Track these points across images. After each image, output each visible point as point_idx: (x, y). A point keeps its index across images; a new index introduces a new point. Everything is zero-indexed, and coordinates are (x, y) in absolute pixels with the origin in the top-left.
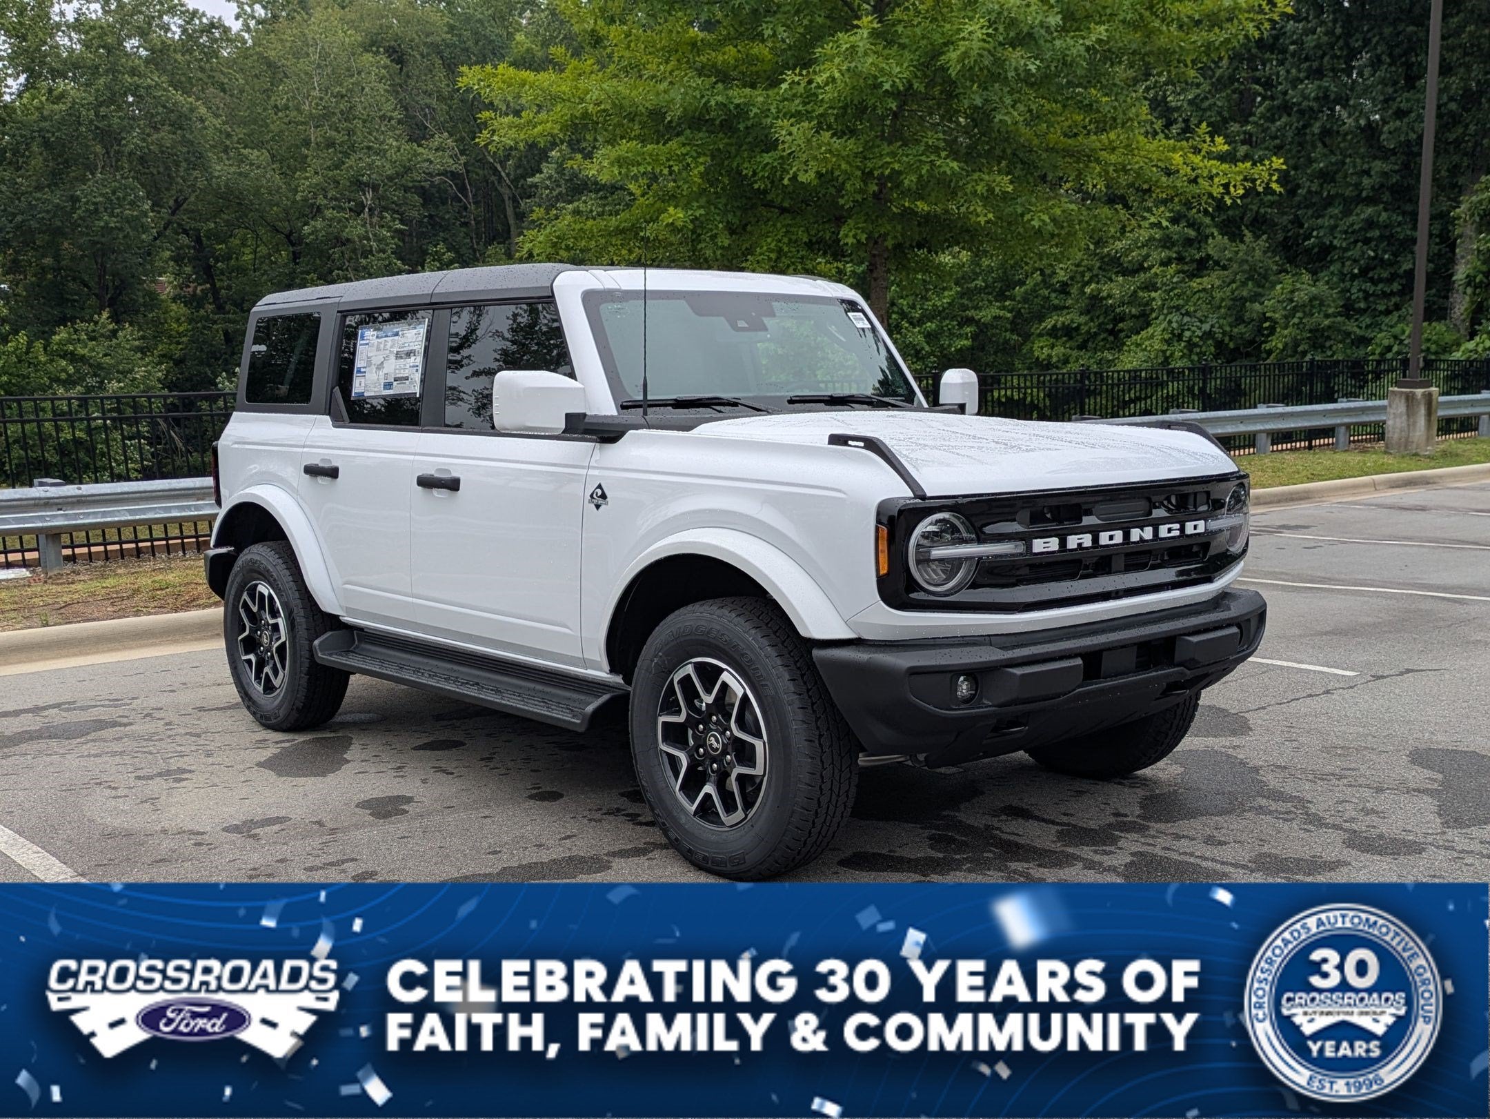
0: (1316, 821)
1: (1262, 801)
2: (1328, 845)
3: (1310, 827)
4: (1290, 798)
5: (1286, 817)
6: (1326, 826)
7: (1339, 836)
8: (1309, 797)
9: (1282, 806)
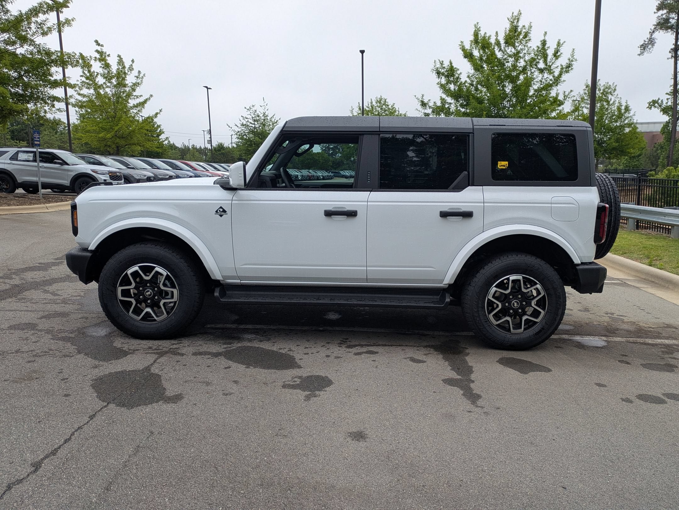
0: (48, 332)
1: (72, 335)
2: (44, 325)
3: (51, 329)
4: (59, 339)
5: (60, 331)
6: (44, 330)
7: (40, 327)
8: (52, 341)
9: (63, 335)
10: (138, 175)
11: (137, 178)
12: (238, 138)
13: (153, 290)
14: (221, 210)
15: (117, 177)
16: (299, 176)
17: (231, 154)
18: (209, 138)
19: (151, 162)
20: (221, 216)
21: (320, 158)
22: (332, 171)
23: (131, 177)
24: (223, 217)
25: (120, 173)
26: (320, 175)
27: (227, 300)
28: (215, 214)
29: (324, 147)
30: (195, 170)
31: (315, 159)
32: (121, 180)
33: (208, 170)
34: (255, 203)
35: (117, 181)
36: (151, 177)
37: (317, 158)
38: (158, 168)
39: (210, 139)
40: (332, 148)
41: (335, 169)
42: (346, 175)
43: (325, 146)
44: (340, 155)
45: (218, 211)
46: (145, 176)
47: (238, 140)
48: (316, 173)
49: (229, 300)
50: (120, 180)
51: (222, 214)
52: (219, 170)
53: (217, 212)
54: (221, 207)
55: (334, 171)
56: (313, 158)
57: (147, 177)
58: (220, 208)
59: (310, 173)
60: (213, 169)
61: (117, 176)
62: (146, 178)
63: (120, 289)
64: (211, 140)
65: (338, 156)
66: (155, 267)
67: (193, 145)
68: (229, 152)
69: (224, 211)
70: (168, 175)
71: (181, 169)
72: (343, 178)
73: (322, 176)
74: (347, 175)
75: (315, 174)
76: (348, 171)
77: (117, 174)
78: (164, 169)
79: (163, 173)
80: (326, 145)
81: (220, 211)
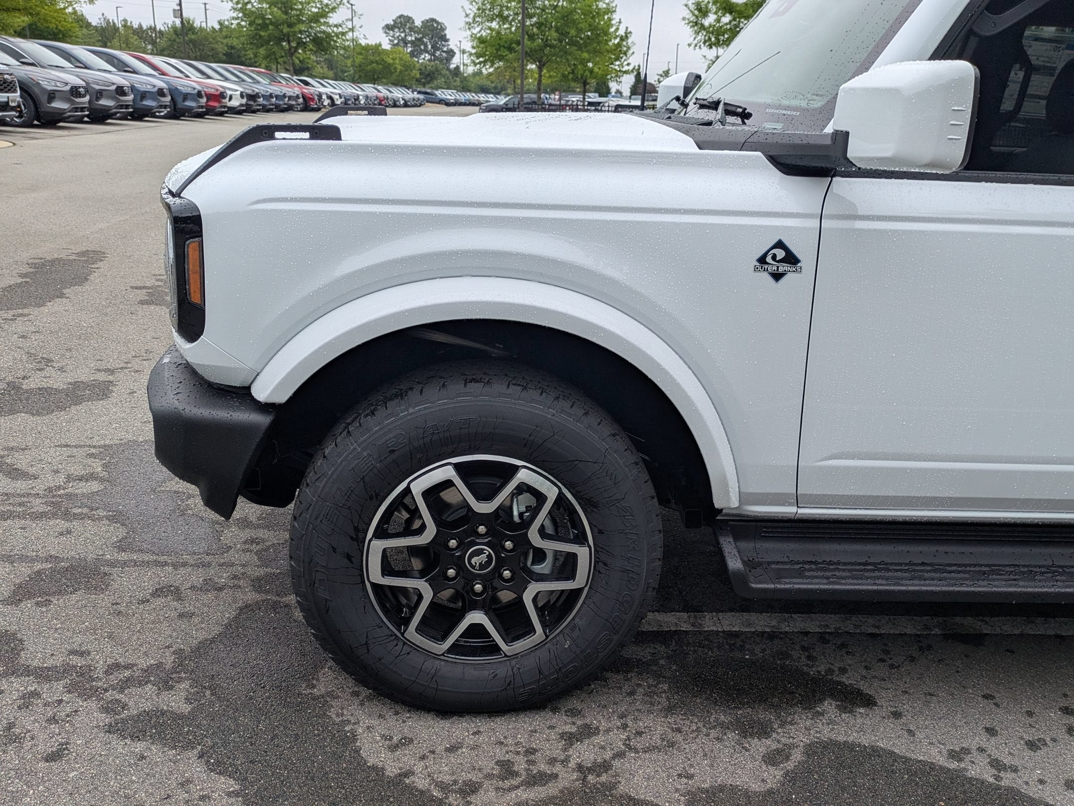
10: (49, 80)
11: (49, 88)
12: (235, 9)
13: (497, 546)
14: (780, 254)
15: (4, 83)
16: (361, 97)
17: (210, 43)
18: (178, 5)
19: (70, 51)
20: (777, 276)
21: (397, 61)
22: (419, 89)
23: (34, 85)
24: (783, 280)
25: (11, 75)
26: (399, 98)
27: (772, 586)
28: (756, 269)
29: (395, 39)
30: (163, 74)
31: (386, 62)
32: (15, 91)
33: (188, 77)
34: (910, 232)
35: (6, 92)
36: (79, 87)
37: (391, 61)
38: (86, 67)
39: (178, 8)
40: (412, 42)
41: (424, 85)
42: (447, 99)
43: (398, 37)
44: (428, 57)
45: (769, 259)
46: (67, 84)
47: (235, 15)
48: (391, 92)
49: (778, 586)
50: (13, 92)
51: (781, 270)
52: (209, 77)
53: (762, 260)
54: (780, 245)
55: (423, 90)
56: (383, 60)
57: (72, 88)
58: (775, 247)
59: (379, 91)
60: (199, 75)
61: (5, 81)
62: (68, 88)
63: (377, 548)
64: (181, 10)
65: (424, 59)
66: (516, 469)
67: (125, 21)
68: (206, 38)
69: (791, 259)
70: (114, 84)
71: (134, 72)
72: (442, 104)
73: (403, 99)
74: (449, 100)
75: (390, 95)
76: (450, 91)
77: (6, 76)
78: (99, 70)
79: (104, 79)
80: (400, 35)
81: (774, 257)
